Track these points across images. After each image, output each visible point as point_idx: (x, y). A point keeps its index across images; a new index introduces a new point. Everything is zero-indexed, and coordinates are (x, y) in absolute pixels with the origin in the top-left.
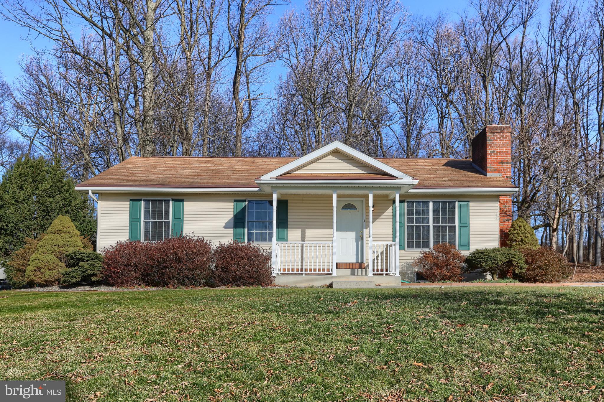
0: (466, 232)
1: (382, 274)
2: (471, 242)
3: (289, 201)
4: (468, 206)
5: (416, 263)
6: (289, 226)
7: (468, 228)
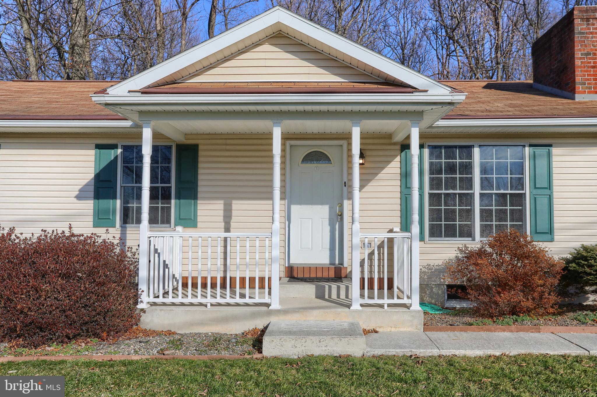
0: (546, 207)
1: (381, 306)
2: (556, 226)
3: (200, 147)
4: (549, 155)
5: (447, 268)
6: (199, 195)
7: (550, 198)
